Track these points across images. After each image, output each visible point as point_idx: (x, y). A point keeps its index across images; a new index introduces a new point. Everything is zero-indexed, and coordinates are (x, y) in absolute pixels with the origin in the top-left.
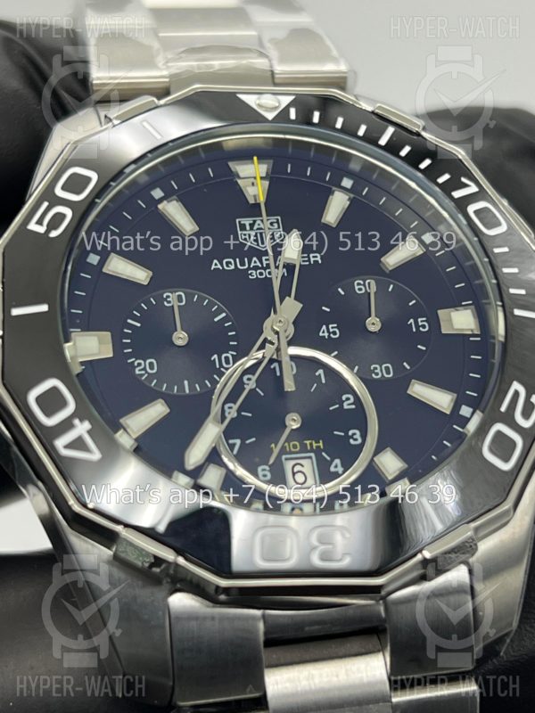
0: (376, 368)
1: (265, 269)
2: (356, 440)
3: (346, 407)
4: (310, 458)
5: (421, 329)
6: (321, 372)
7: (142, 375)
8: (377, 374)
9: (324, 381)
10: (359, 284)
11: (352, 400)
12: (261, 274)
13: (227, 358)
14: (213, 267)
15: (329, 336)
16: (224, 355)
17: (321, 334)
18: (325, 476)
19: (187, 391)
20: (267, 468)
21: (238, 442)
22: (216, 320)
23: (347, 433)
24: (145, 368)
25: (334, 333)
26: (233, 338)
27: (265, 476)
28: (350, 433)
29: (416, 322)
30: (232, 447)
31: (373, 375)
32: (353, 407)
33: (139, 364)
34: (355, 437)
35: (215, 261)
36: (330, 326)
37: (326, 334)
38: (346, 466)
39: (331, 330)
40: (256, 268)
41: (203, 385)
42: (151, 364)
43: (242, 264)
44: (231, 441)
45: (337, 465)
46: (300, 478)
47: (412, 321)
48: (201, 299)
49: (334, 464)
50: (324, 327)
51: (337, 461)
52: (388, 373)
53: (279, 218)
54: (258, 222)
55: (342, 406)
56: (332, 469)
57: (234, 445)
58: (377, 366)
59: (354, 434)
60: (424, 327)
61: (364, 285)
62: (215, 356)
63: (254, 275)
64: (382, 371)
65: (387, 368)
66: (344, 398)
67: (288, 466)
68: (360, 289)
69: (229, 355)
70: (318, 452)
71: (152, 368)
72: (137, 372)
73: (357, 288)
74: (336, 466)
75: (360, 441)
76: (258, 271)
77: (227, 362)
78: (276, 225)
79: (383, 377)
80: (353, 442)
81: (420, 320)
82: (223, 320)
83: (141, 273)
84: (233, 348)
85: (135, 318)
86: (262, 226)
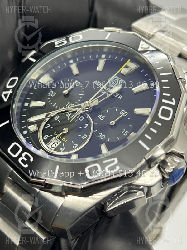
0: (101, 134)
1: (105, 91)
2: (75, 147)
3: (82, 138)
4: (60, 142)
5: (124, 134)
6: (87, 125)
7: (49, 95)
8: (99, 136)
10: (123, 111)
15: (100, 118)
16: (71, 104)
17: (98, 116)
18: (57, 149)
19: (53, 106)
20: (48, 137)
22: (80, 95)
23: (75, 144)
25: (102, 118)
26: (78, 101)
27: (45, 138)
29: (125, 131)
30: (46, 125)
31: (98, 135)
32: (84, 139)
33: (52, 92)
34: (75, 146)
36: (103, 116)
38: (65, 151)
39: (102, 117)
41: (58, 107)
42: (54, 94)
44: (48, 124)
46: (54, 146)
47: (124, 130)
50: (102, 115)
51: (64, 148)
52: (102, 138)
55: (82, 136)
56: (61, 149)
57: (48, 126)
58: (102, 134)
59: (76, 145)
61: (124, 113)
62: (69, 103)
64: (101, 136)
65: (104, 136)
70: (63, 142)
73: (121, 112)
74: (62, 149)
75: (75, 148)
77: (70, 106)
79: (100, 138)
80: (73, 147)
81: (127, 131)
82: (81, 96)
83: (76, 72)
84: (75, 104)
85: (63, 81)
86: (118, 81)
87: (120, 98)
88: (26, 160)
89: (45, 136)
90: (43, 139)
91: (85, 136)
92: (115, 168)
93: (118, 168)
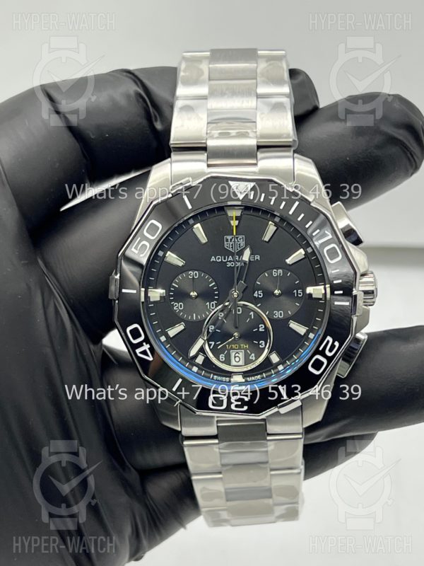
0: (276, 313)
1: (234, 262)
3: (260, 330)
4: (242, 352)
5: (299, 296)
6: (252, 313)
7: (177, 310)
9: (253, 318)
10: (275, 272)
11: (263, 327)
13: (213, 305)
14: (212, 260)
15: (258, 296)
16: (212, 303)
17: (254, 295)
18: (247, 362)
19: (194, 319)
20: (223, 355)
21: (213, 343)
22: (210, 285)
23: (259, 342)
24: (178, 307)
26: (216, 295)
27: (222, 359)
28: (261, 342)
29: (297, 292)
30: (209, 345)
31: (274, 316)
32: (263, 330)
33: (176, 305)
34: (262, 344)
35: (213, 257)
36: (259, 291)
38: (257, 357)
39: (259, 294)
40: (230, 261)
41: (201, 316)
42: (181, 305)
43: (225, 259)
44: (210, 343)
45: (252, 357)
46: (237, 359)
47: (295, 291)
48: (204, 276)
50: (256, 292)
51: (253, 355)
52: (281, 316)
53: (244, 236)
54: (234, 238)
56: (251, 358)
60: (300, 294)
61: (277, 272)
62: (208, 303)
63: (229, 265)
64: (278, 315)
65: (281, 314)
66: (260, 326)
67: (233, 354)
68: (275, 274)
69: (214, 302)
70: (246, 350)
71: (181, 307)
72: (175, 308)
75: (264, 346)
76: (231, 263)
77: (213, 307)
78: (241, 240)
79: (278, 317)
80: (261, 347)
81: (299, 291)
82: (214, 286)
83: (180, 263)
84: (216, 300)
85: (176, 283)
86: (236, 240)
87: (257, 259)
88: (240, 403)
89: (221, 357)
90: (222, 362)
92: (335, 346)
93: (337, 344)
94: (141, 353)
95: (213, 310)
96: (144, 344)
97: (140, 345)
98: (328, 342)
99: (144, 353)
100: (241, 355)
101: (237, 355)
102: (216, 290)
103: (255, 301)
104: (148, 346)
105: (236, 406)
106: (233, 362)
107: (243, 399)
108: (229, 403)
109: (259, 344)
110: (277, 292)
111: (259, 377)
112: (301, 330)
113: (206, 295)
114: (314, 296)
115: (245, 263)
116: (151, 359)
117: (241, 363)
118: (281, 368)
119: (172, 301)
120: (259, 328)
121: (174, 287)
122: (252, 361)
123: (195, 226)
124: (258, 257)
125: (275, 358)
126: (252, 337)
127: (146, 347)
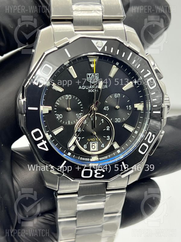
0: (116, 119)
1: (92, 89)
2: (108, 139)
3: (107, 130)
4: (97, 143)
5: (129, 109)
6: (102, 120)
7: (58, 119)
8: (116, 121)
9: (103, 122)
10: (116, 95)
11: (109, 128)
12: (91, 91)
13: (80, 115)
14: (79, 88)
16: (79, 114)
17: (104, 109)
18: (100, 148)
19: (69, 124)
20: (86, 145)
21: (80, 138)
22: (78, 104)
23: (106, 137)
24: (59, 116)
25: (108, 109)
26: (82, 109)
27: (85, 147)
28: (107, 137)
30: (78, 139)
31: (115, 121)
32: (109, 130)
33: (58, 116)
35: (80, 86)
36: (107, 107)
37: (105, 109)
38: (105, 146)
39: (107, 108)
40: (90, 89)
41: (73, 122)
42: (61, 116)
43: (87, 88)
44: (78, 138)
45: (103, 146)
46: (93, 147)
47: (127, 106)
48: (75, 98)
49: (102, 145)
50: (105, 107)
51: (103, 144)
52: (119, 121)
53: (98, 74)
54: (93, 75)
56: (102, 146)
57: (79, 139)
58: (117, 119)
59: (108, 137)
60: (130, 108)
61: (117, 95)
62: (77, 114)
63: (89, 91)
64: (118, 120)
65: (119, 119)
66: (107, 127)
67: (91, 144)
68: (116, 96)
70: (99, 142)
71: (61, 117)
72: (57, 118)
73: (115, 96)
76: (91, 90)
77: (80, 116)
78: (97, 76)
79: (118, 122)
80: (107, 139)
81: (129, 106)
82: (80, 104)
83: (61, 90)
84: (82, 112)
85: (58, 102)
86: (94, 76)
87: (106, 88)
88: (100, 173)
89: (84, 146)
90: (85, 149)
91: (108, 128)
93: (154, 136)
94: (40, 146)
95: (80, 118)
96: (43, 141)
97: (40, 141)
98: (149, 135)
99: (43, 146)
100: (96, 145)
101: (93, 144)
102: (81, 106)
103: (104, 112)
104: (45, 142)
105: (98, 175)
106: (91, 149)
107: (102, 171)
108: (94, 173)
109: (106, 138)
110: (117, 107)
111: (106, 157)
112: (130, 129)
113: (76, 109)
114: (138, 109)
115: (99, 89)
116: (47, 149)
117: (95, 149)
118: (119, 151)
119: (56, 113)
120: (106, 128)
121: (57, 105)
122: (103, 148)
123: (70, 68)
124: (106, 86)
125: (116, 146)
126: (103, 134)
127: (44, 142)
